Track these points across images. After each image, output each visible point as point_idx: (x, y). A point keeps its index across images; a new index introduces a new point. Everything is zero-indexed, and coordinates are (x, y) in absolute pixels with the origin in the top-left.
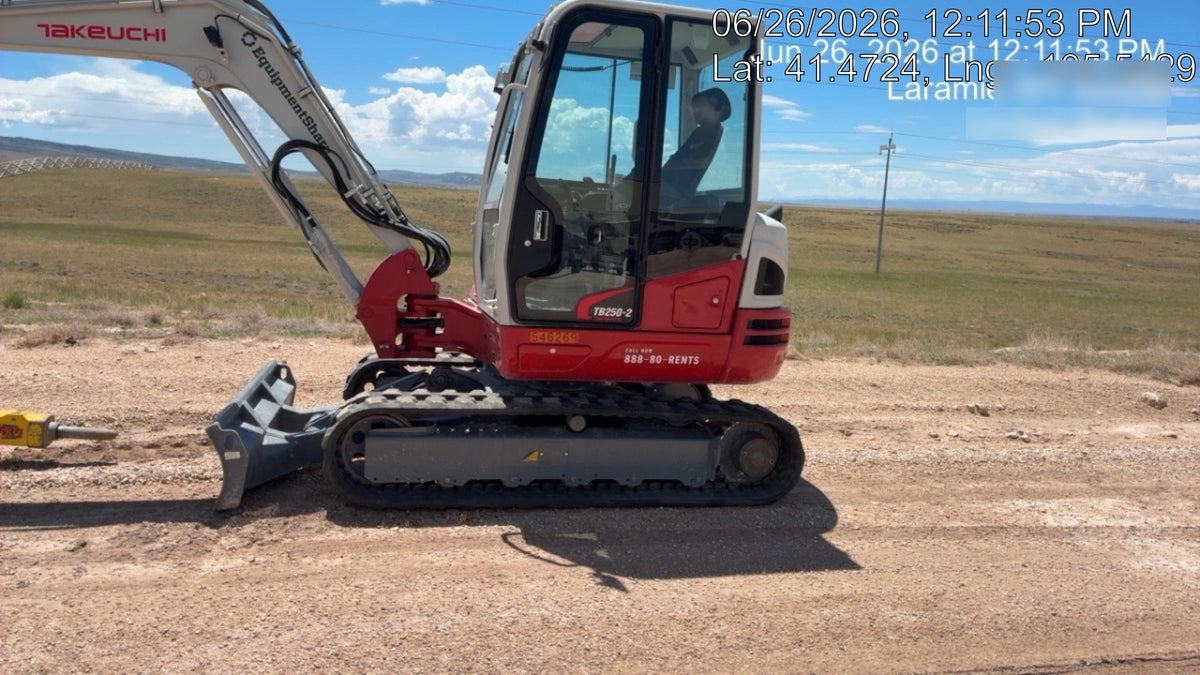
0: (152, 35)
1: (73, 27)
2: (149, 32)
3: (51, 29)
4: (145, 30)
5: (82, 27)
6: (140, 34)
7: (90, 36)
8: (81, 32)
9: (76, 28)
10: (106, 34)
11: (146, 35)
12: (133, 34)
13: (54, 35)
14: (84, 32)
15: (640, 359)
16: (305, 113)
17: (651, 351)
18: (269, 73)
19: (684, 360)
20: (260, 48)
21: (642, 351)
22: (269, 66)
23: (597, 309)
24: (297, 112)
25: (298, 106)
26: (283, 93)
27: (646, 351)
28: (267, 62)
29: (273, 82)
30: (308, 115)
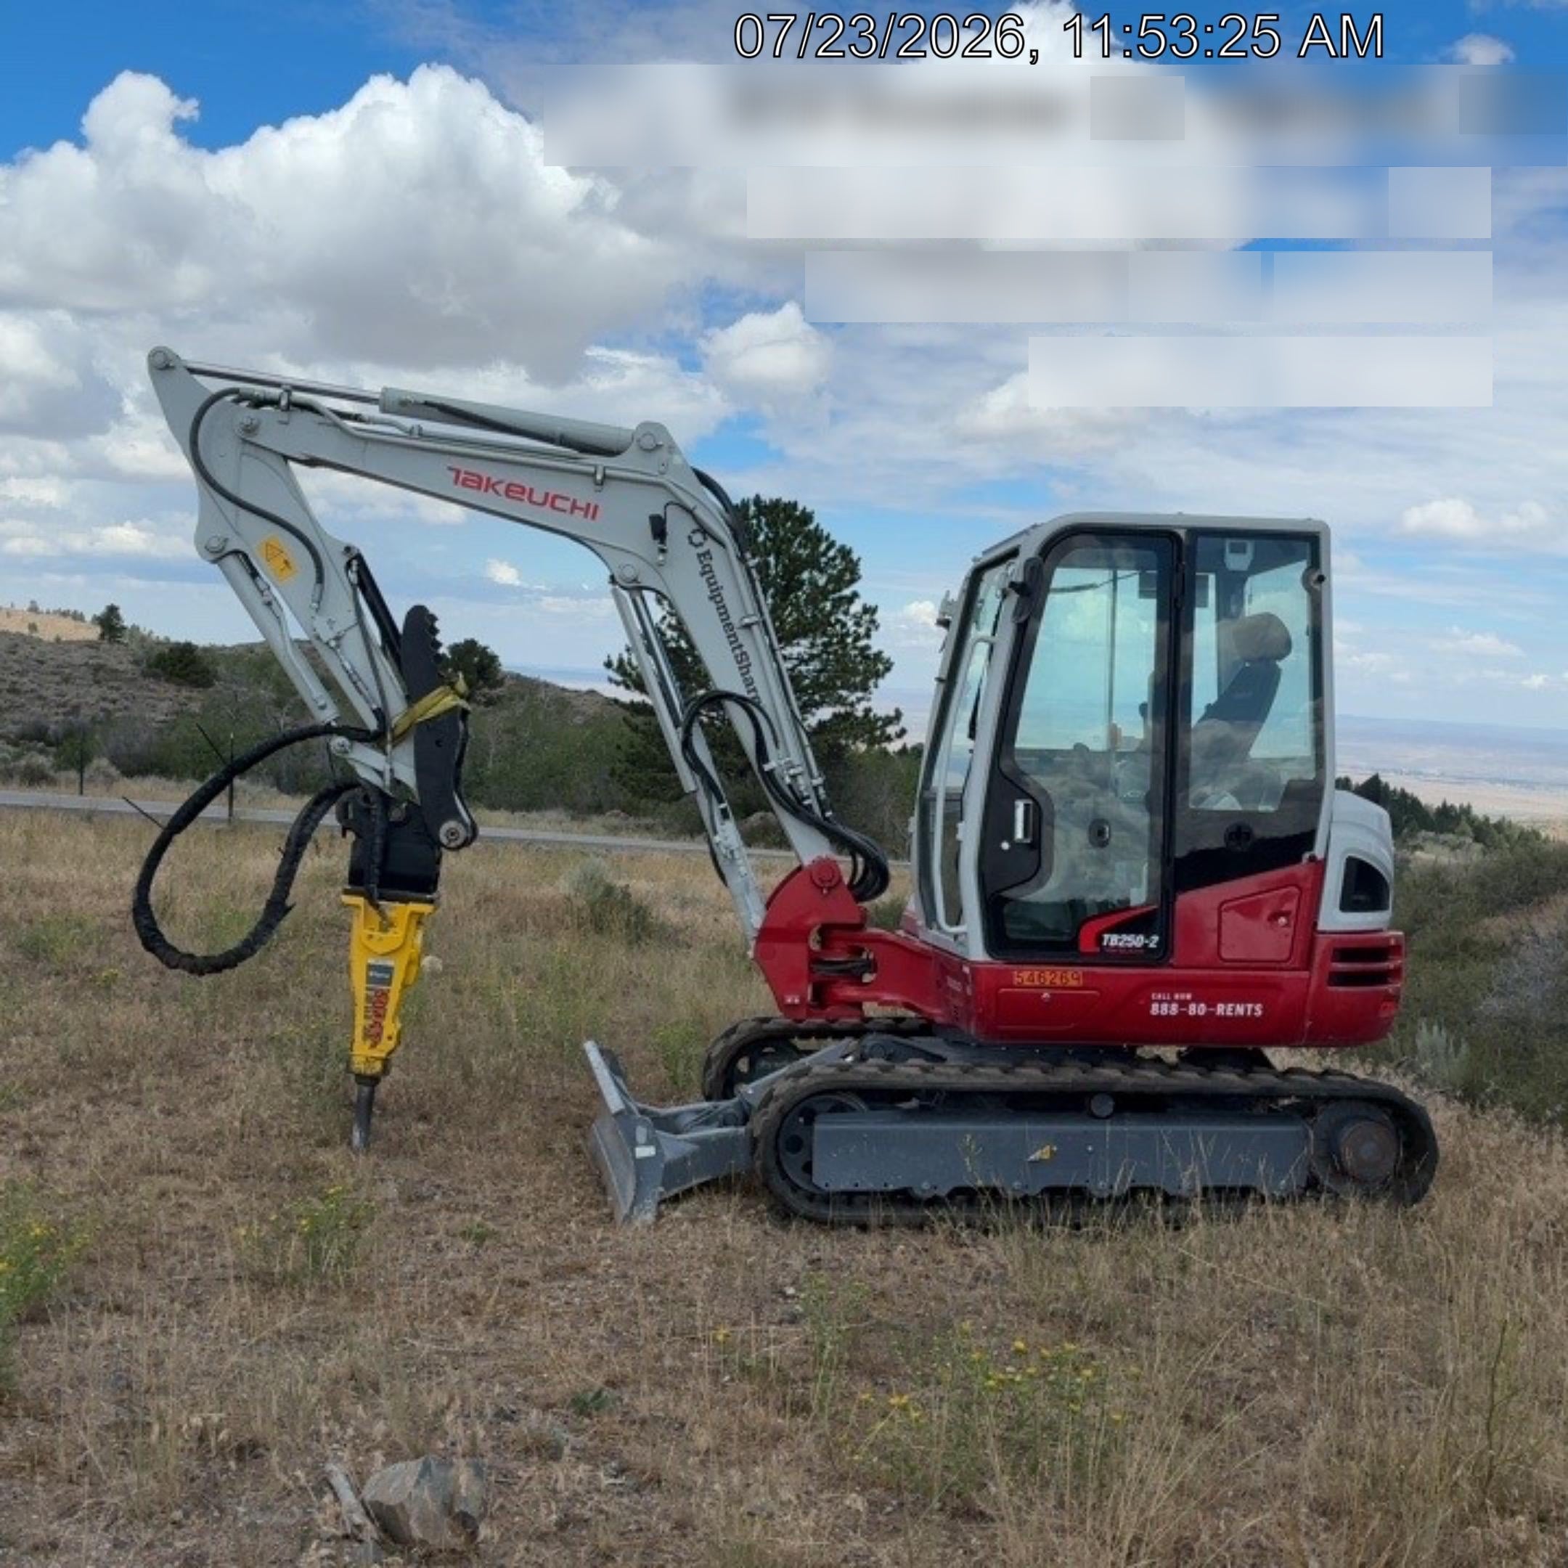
0: (581, 509)
1: (489, 480)
2: (578, 504)
3: (462, 476)
4: (575, 501)
5: (500, 482)
6: (567, 505)
7: (507, 495)
8: (497, 487)
9: (494, 480)
10: (525, 497)
11: (574, 507)
12: (559, 503)
13: (464, 484)
14: (501, 488)
15: (1174, 1009)
16: (740, 646)
17: (1189, 996)
18: (710, 585)
19: (1240, 1010)
20: (708, 552)
21: (1177, 996)
22: (713, 577)
23: (1106, 936)
24: (731, 643)
25: (734, 635)
26: (721, 614)
27: (1183, 996)
28: (711, 571)
29: (711, 598)
30: (744, 649)
